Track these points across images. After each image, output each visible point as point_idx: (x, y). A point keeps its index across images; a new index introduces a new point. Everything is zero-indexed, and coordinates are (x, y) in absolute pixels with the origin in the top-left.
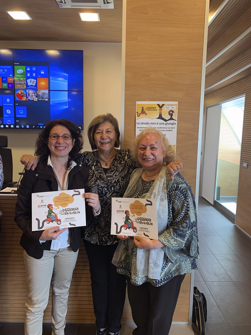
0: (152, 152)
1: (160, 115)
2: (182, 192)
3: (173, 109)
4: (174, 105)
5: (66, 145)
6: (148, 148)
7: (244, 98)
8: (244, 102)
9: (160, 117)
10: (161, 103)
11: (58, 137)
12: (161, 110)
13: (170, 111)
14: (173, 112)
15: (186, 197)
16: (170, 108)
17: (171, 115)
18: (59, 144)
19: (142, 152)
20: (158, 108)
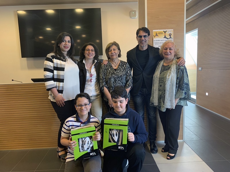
0: (170, 51)
1: (165, 36)
2: (181, 70)
3: (171, 33)
4: (172, 31)
5: (92, 54)
6: (168, 49)
7: (197, 30)
8: (197, 33)
9: (165, 37)
10: (165, 30)
11: (89, 50)
12: (165, 34)
13: (169, 34)
14: (171, 34)
15: (183, 73)
16: (170, 33)
17: (170, 36)
18: (90, 53)
19: (165, 51)
20: (164, 33)
